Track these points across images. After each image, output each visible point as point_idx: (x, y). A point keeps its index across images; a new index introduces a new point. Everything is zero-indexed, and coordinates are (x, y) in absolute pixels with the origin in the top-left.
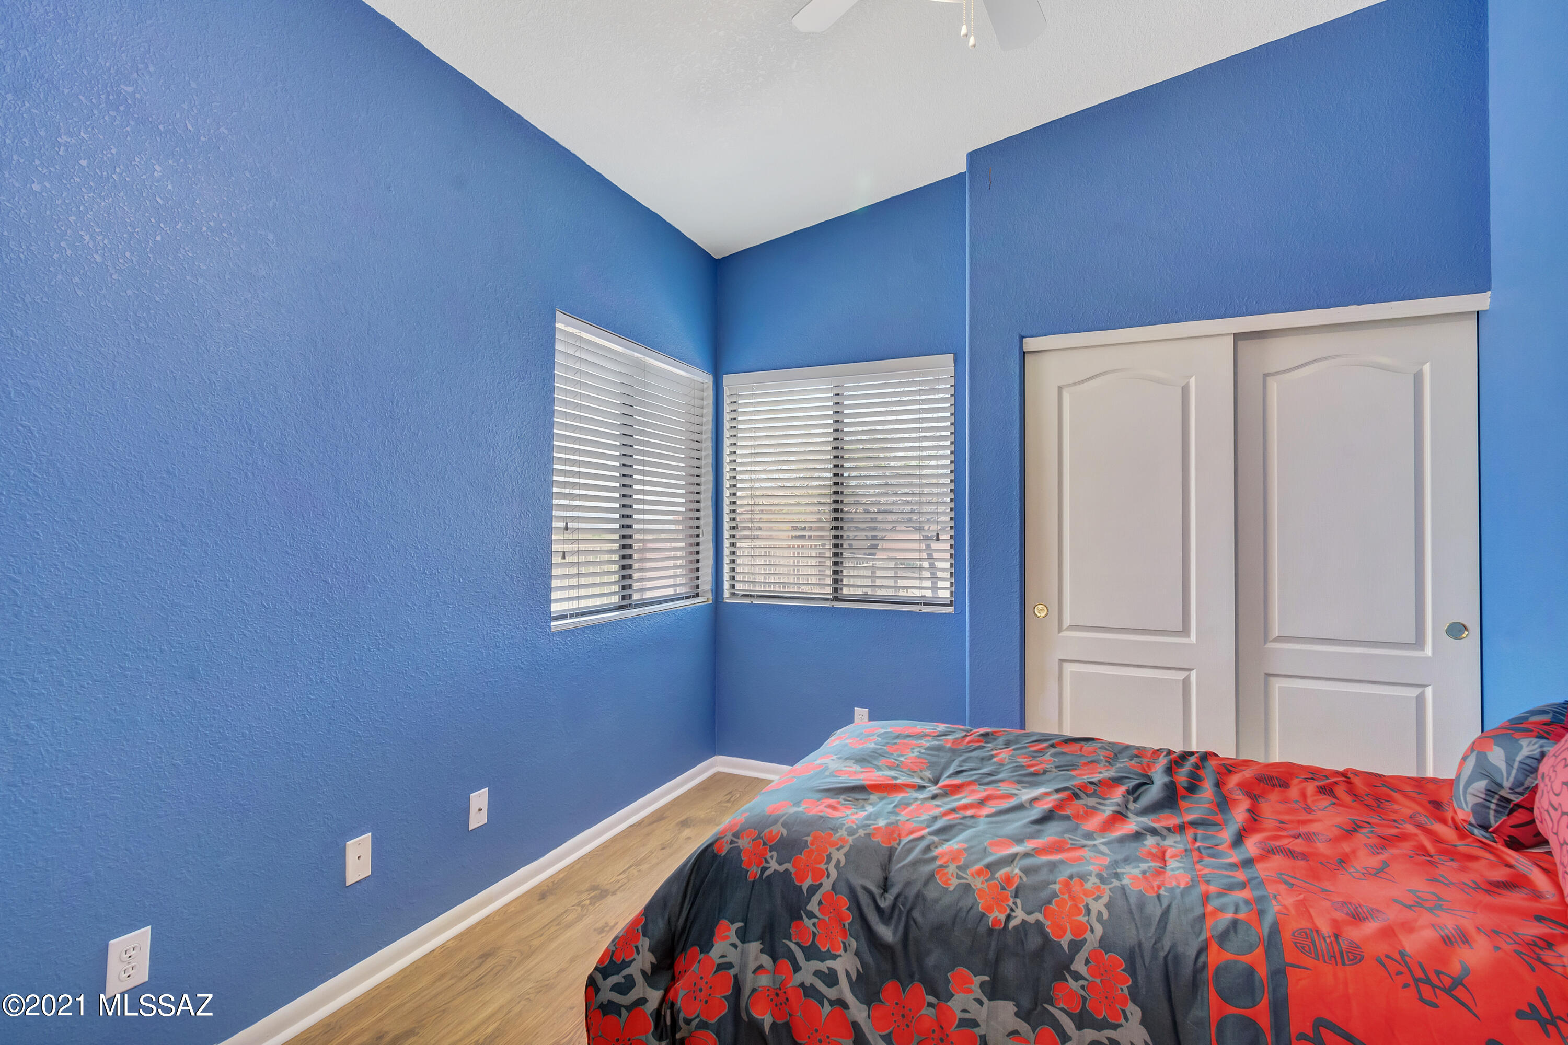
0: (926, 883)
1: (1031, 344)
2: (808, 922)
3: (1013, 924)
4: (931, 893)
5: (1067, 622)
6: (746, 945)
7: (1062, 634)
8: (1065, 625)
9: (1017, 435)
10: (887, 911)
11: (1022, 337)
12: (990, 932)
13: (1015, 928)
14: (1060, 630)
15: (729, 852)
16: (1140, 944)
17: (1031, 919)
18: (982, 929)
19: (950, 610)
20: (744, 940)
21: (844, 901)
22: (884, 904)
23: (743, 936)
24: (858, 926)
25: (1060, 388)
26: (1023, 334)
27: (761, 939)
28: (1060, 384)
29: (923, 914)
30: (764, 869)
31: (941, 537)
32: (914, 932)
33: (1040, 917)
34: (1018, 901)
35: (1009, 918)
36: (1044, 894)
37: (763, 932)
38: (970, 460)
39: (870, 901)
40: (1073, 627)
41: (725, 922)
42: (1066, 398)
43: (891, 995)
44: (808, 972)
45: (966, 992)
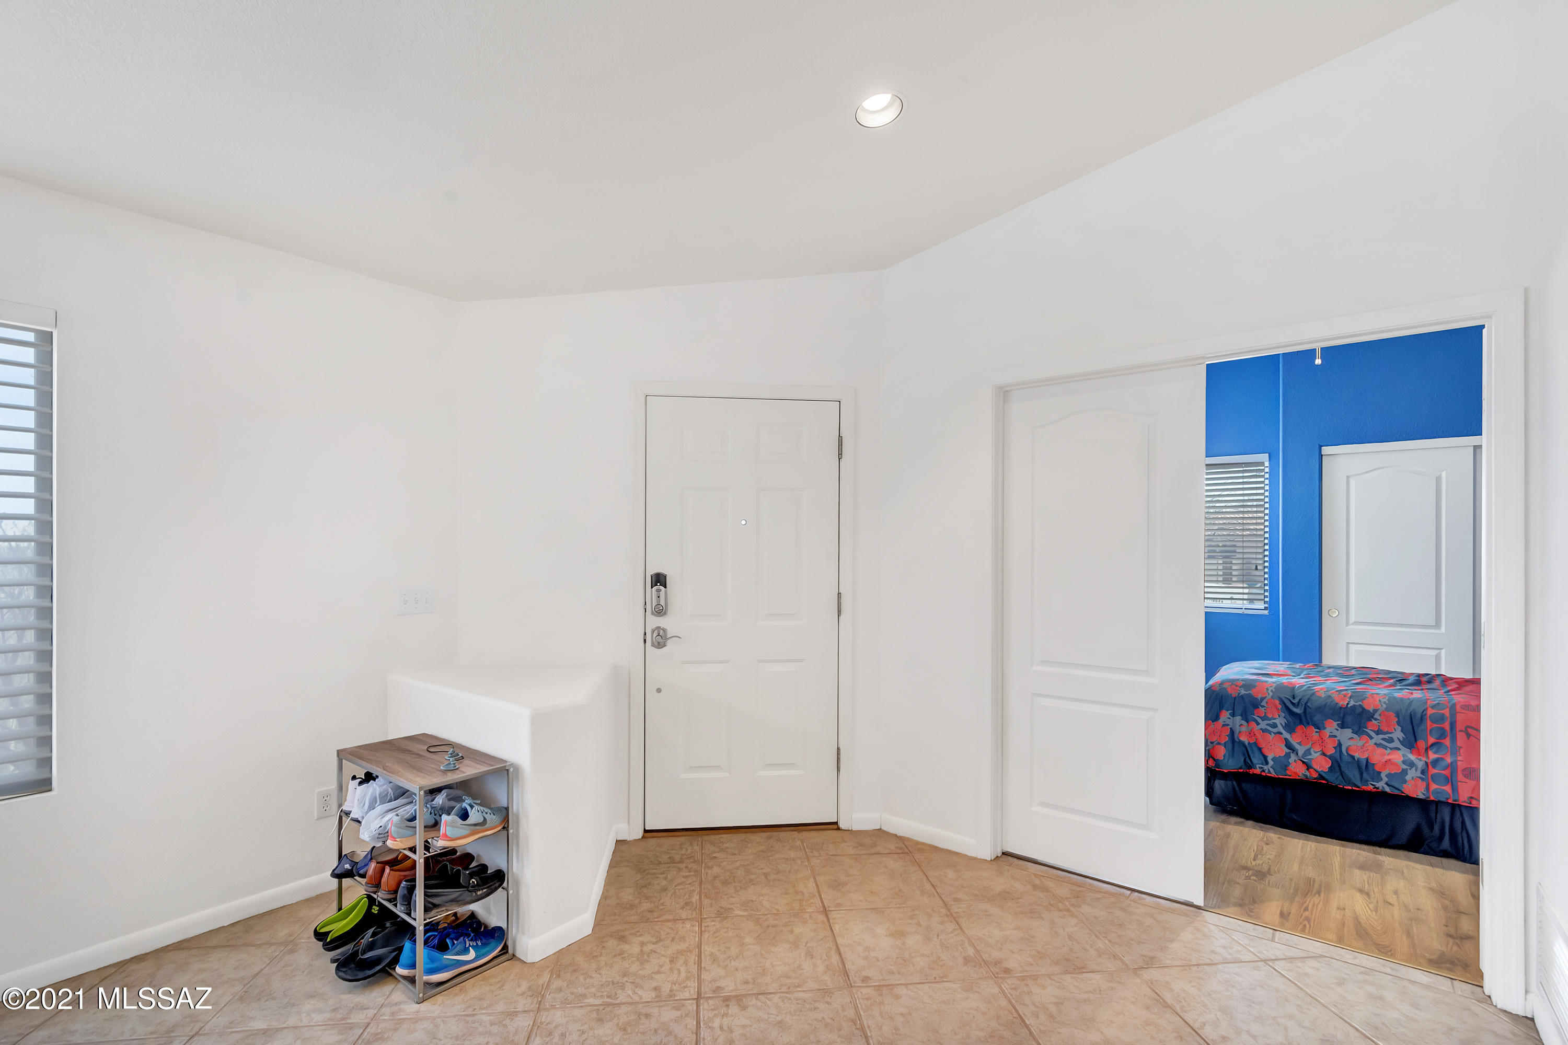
0: (1311, 696)
1: (1326, 450)
2: (1262, 709)
3: (1349, 706)
4: (1314, 698)
5: (1353, 618)
6: (1235, 718)
7: (1350, 627)
8: (1351, 622)
9: (1317, 506)
10: (1296, 704)
11: (1321, 446)
12: (1341, 708)
13: (1351, 707)
14: (1347, 624)
15: (1219, 690)
16: (1401, 709)
17: (1358, 704)
18: (1337, 707)
19: (1266, 612)
20: (1233, 716)
21: (1277, 702)
22: (1295, 701)
23: (1233, 715)
24: (1284, 708)
25: (1348, 477)
26: (1321, 444)
27: (1241, 715)
28: (1349, 475)
29: (1311, 704)
30: (1239, 694)
31: (1259, 568)
32: (1308, 710)
33: (1361, 703)
34: (1351, 700)
35: (1348, 704)
36: (1362, 698)
37: (1242, 713)
38: (1283, 521)
39: (1289, 702)
40: (1356, 623)
41: (1224, 711)
42: (1353, 483)
43: (1300, 729)
44: (1263, 725)
45: (1331, 727)
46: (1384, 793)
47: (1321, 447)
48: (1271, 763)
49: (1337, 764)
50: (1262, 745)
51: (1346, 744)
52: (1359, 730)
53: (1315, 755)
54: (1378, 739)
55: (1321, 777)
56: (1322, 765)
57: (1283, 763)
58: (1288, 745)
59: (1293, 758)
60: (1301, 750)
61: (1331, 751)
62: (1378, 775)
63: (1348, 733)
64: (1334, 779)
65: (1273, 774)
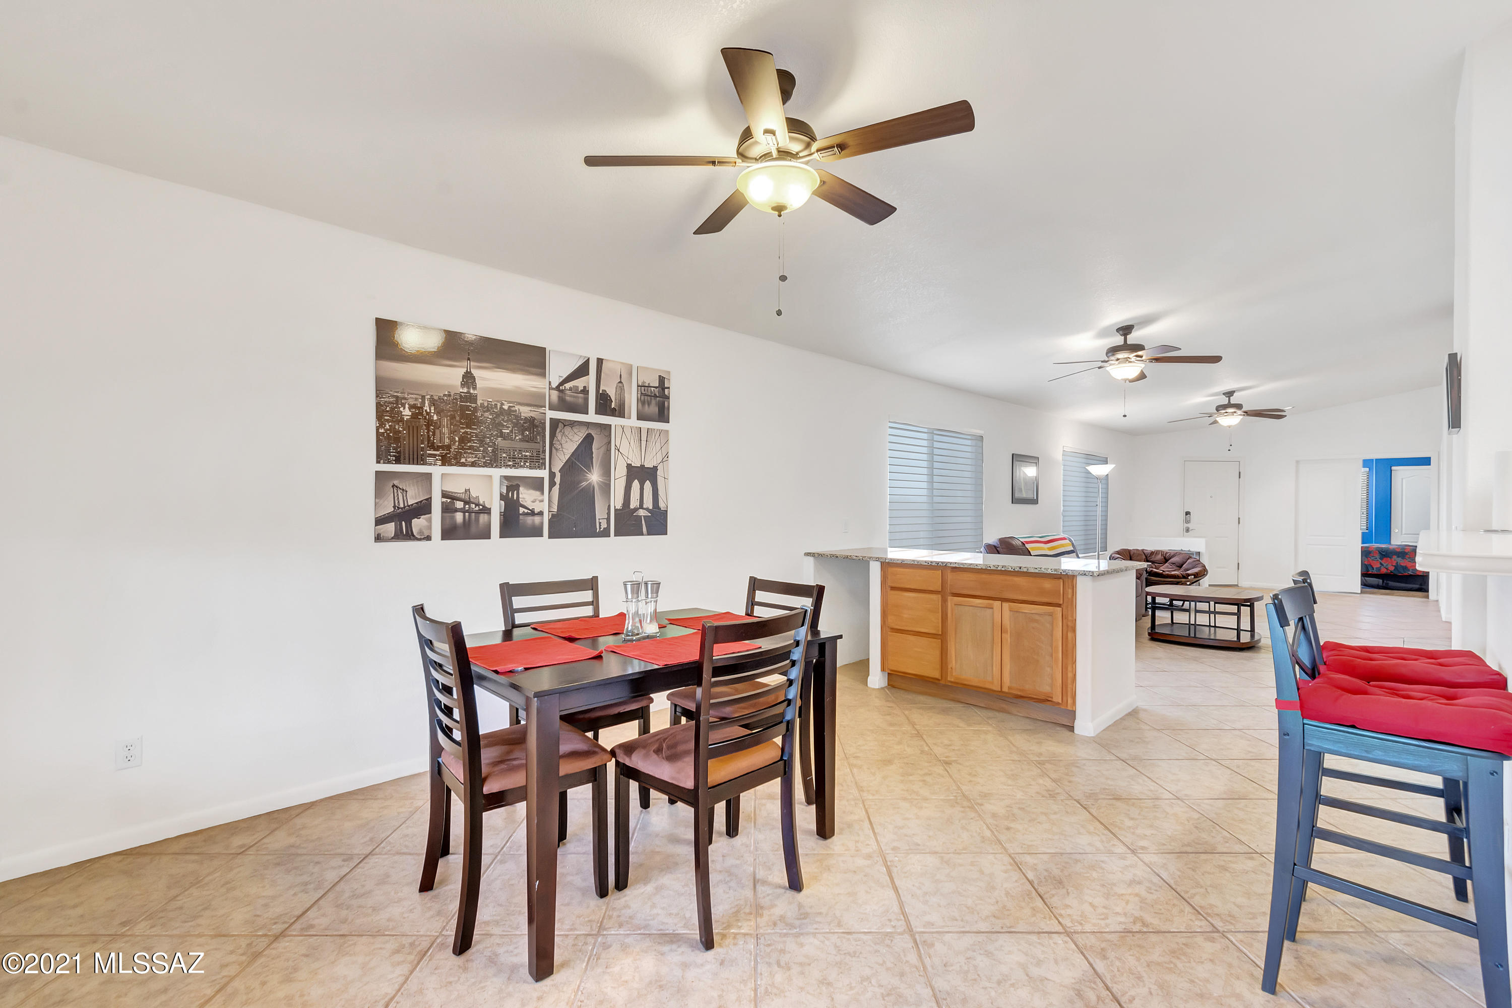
1: (1393, 468)
5: (1404, 532)
7: (1402, 536)
24: (1381, 554)
25: (1402, 479)
39: (1382, 552)
40: (1405, 534)
42: (1404, 481)
43: (1385, 559)
44: (1373, 558)
45: (1395, 557)
46: (1411, 575)
47: (1391, 467)
48: (1375, 569)
49: (1396, 567)
50: (1372, 564)
51: (1399, 562)
52: (1403, 558)
53: (1389, 566)
54: (1409, 560)
55: (1391, 572)
56: (1392, 569)
57: (1379, 569)
58: (1381, 564)
59: (1382, 567)
60: (1385, 565)
61: (1395, 564)
62: (1409, 571)
63: (1400, 559)
64: (1396, 573)
65: (1376, 573)
